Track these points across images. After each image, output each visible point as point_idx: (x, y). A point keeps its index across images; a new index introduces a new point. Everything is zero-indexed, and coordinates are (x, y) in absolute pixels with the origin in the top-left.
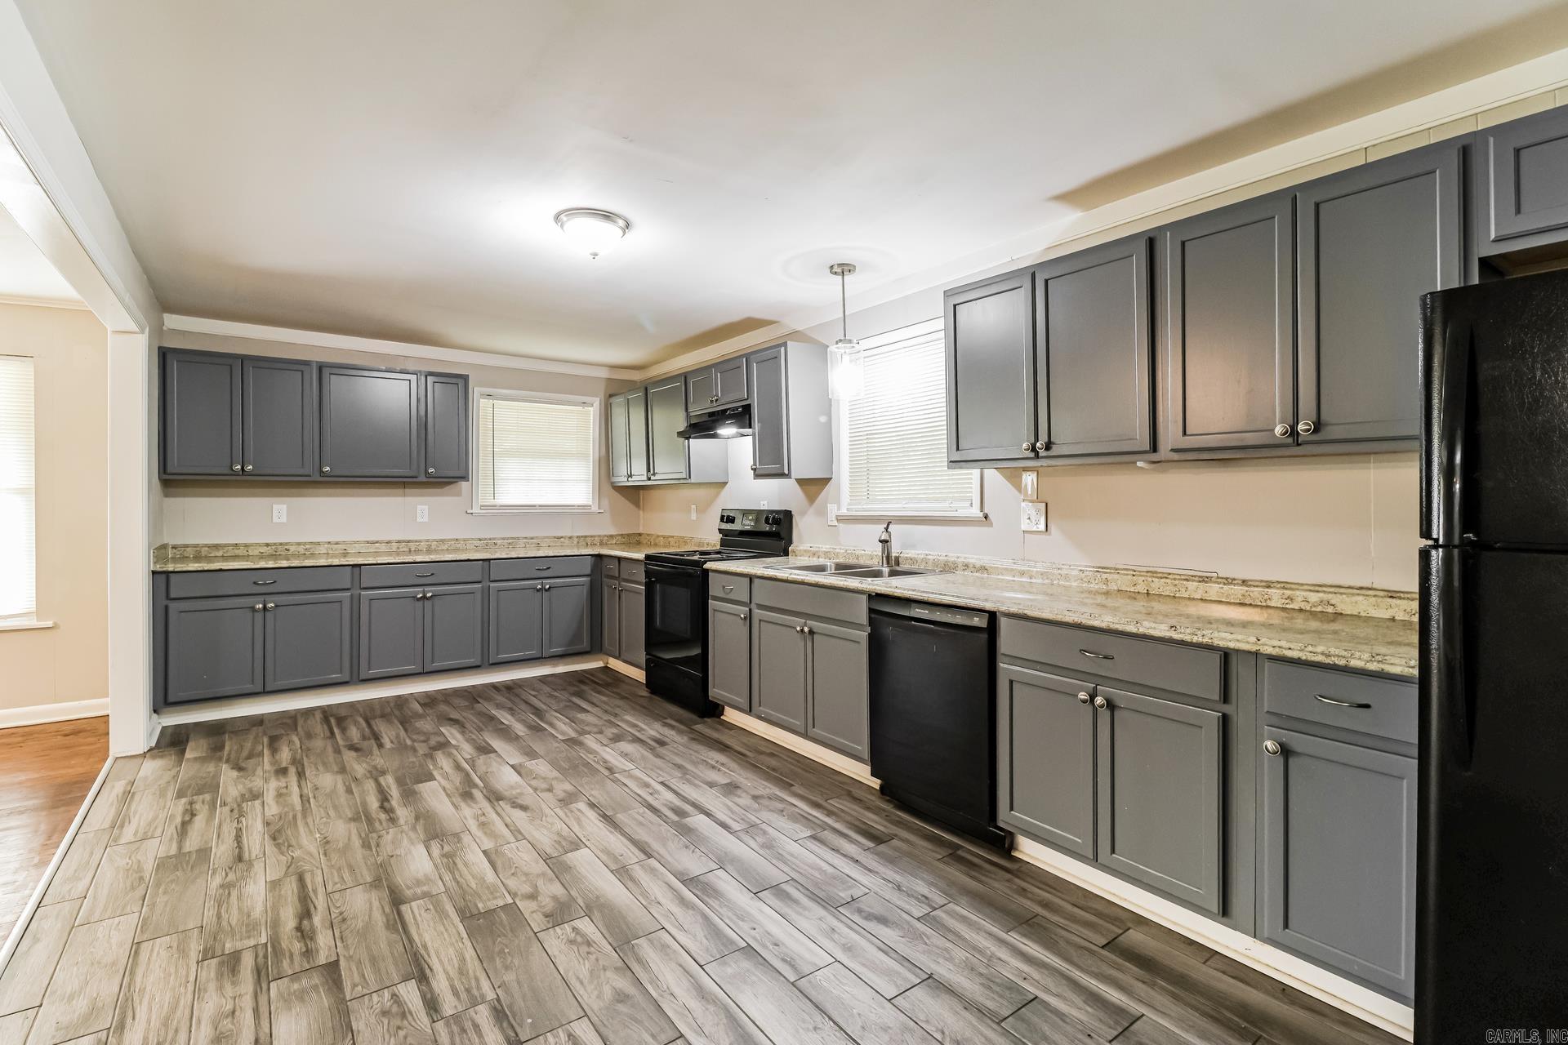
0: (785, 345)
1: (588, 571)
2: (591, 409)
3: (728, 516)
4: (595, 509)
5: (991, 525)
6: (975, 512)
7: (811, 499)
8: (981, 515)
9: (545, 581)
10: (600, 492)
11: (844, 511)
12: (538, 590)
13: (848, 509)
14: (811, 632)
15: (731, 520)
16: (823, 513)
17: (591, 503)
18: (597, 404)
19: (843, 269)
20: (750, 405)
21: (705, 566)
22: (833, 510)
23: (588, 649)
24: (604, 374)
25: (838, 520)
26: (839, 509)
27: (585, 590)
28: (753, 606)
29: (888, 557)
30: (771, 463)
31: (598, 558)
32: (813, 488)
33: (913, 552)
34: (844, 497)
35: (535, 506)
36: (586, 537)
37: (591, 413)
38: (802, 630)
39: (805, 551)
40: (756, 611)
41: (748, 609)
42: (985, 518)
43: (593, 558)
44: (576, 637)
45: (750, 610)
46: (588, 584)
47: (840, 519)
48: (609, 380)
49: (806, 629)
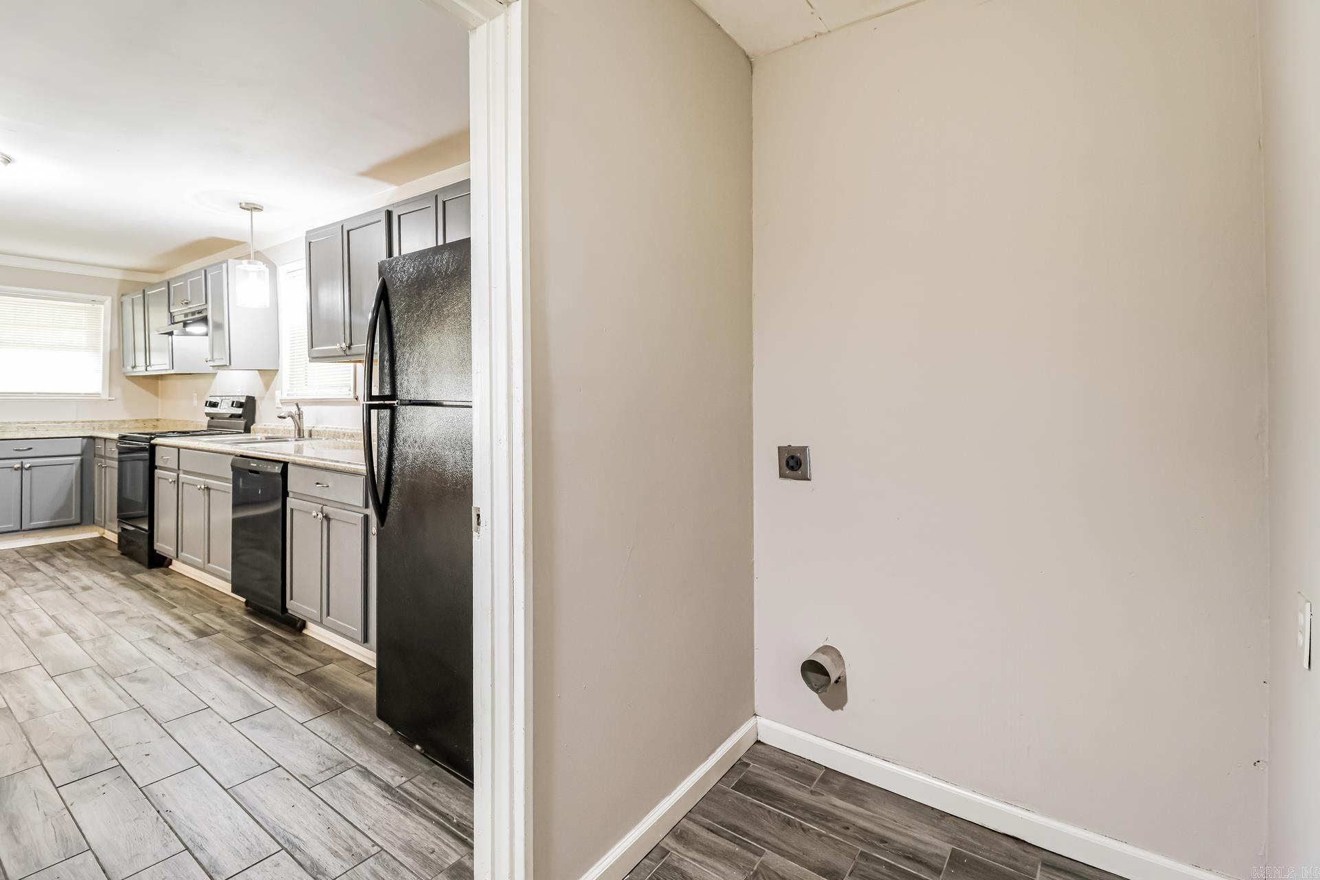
0: (226, 261)
1: (79, 452)
2: (102, 306)
3: (210, 402)
4: (105, 396)
7: (268, 386)
9: (24, 461)
10: (110, 380)
11: (285, 397)
12: (16, 469)
13: (288, 395)
14: (208, 489)
15: (214, 405)
16: (273, 398)
17: (100, 391)
18: (108, 301)
19: (252, 208)
20: (207, 309)
21: (152, 442)
22: (278, 395)
23: (78, 521)
24: (118, 275)
25: (282, 403)
26: (282, 394)
27: (74, 469)
28: (180, 472)
29: (300, 431)
31: (91, 440)
32: (268, 377)
33: (321, 426)
34: (285, 384)
35: (32, 393)
36: (93, 422)
37: (104, 309)
39: (261, 429)
40: (181, 476)
41: (176, 474)
42: (357, 399)
43: (85, 440)
44: (64, 510)
45: (178, 475)
46: (79, 463)
48: (123, 282)
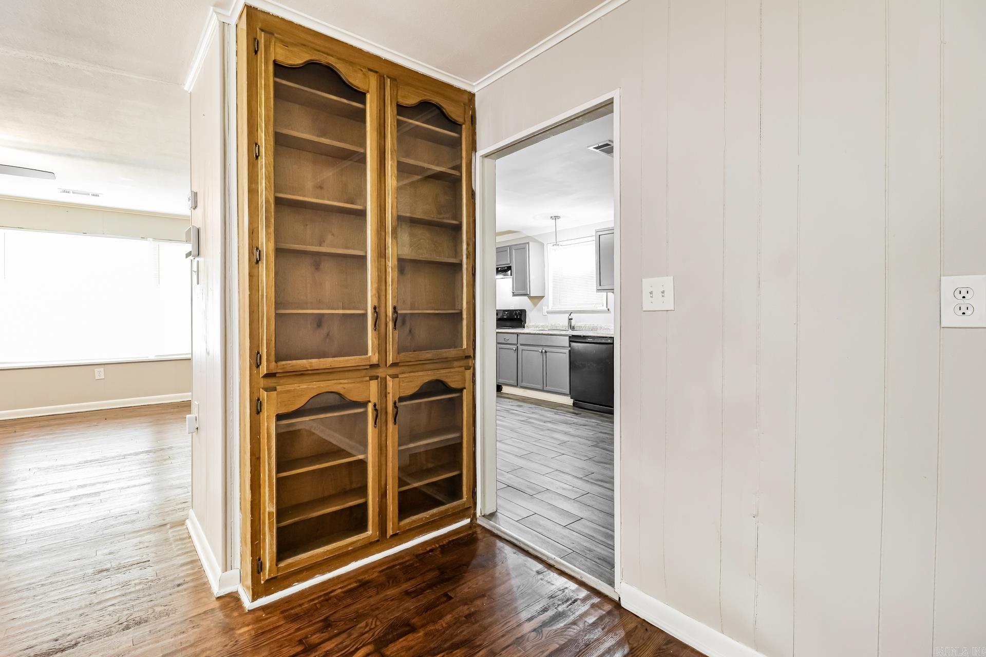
0: (528, 243)
5: (610, 312)
6: (605, 308)
7: (535, 305)
8: (607, 309)
11: (550, 309)
13: (552, 308)
14: (546, 352)
15: (501, 314)
16: (541, 310)
19: (556, 218)
20: (511, 266)
22: (545, 309)
26: (548, 308)
28: (519, 345)
29: (570, 326)
30: (521, 289)
32: (536, 300)
33: (580, 324)
34: (550, 303)
38: (542, 352)
39: (533, 326)
40: (521, 348)
41: (516, 347)
47: (548, 312)
49: (544, 351)
